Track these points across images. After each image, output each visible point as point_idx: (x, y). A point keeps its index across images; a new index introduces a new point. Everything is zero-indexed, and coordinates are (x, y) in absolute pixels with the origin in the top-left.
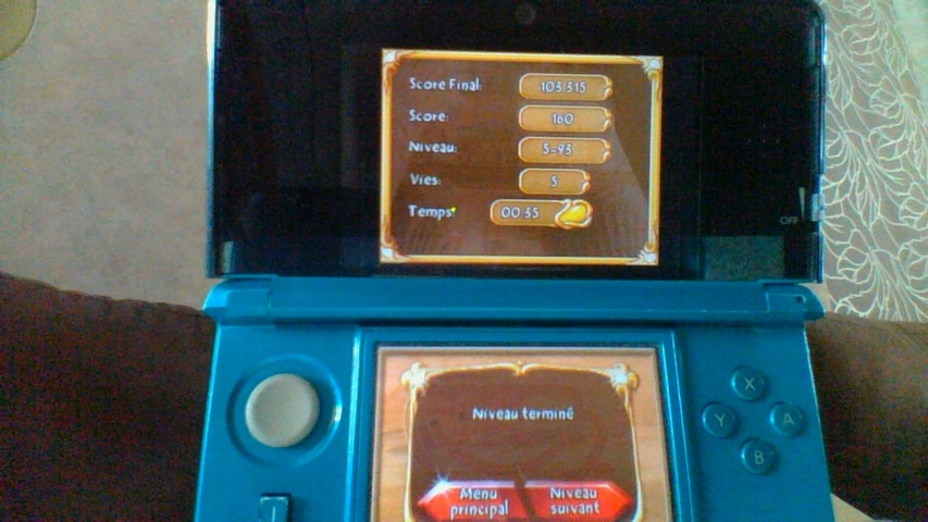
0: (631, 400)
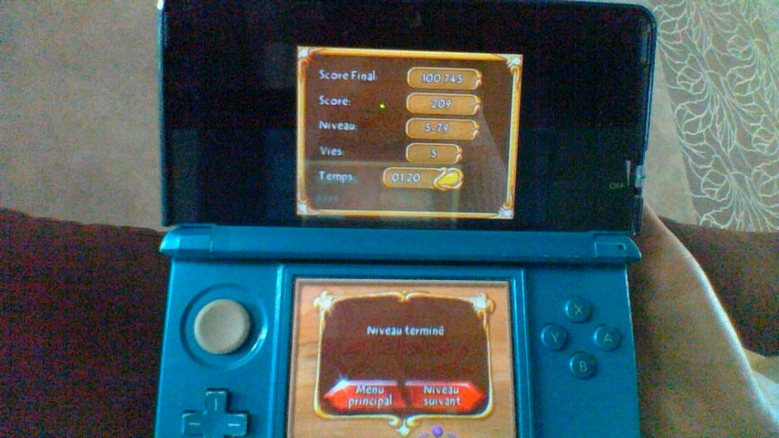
0: (488, 321)
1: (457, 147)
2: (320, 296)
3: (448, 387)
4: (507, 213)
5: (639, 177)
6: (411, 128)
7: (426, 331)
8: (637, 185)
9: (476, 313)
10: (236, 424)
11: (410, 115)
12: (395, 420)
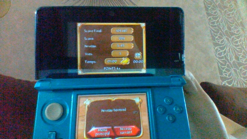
0: (140, 106)
1: (127, 51)
3: (128, 128)
4: (144, 71)
5: (183, 58)
7: (120, 110)
8: (183, 61)
9: (136, 103)
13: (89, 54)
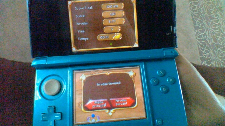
0: (134, 79)
1: (119, 26)
2: (82, 76)
3: (123, 99)
4: (136, 45)
5: (175, 30)
6: (104, 22)
7: (115, 83)
8: (175, 33)
9: (130, 77)
10: (57, 116)
11: (104, 18)
12: (107, 111)
13: (82, 31)
